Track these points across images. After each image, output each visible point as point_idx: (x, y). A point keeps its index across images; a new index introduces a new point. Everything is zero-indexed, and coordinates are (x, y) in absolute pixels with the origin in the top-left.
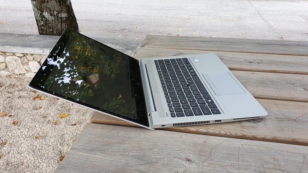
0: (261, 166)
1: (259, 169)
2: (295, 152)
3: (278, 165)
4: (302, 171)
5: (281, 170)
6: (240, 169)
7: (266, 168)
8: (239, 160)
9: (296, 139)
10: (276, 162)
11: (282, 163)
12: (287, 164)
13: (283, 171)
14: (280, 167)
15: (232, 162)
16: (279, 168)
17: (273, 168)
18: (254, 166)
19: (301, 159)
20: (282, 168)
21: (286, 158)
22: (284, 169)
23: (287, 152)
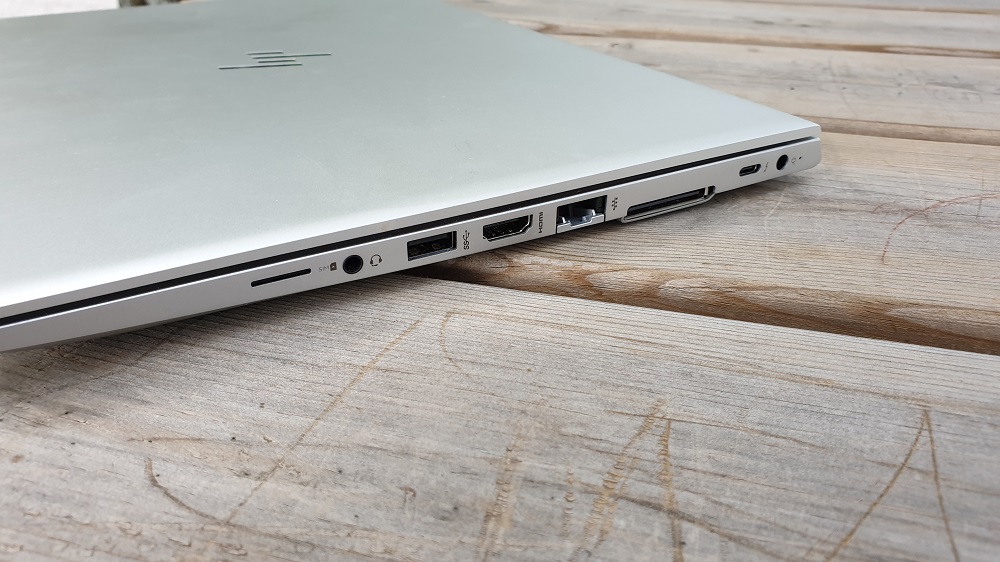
0: (492, 461)
1: (456, 481)
2: (849, 382)
3: (658, 468)
4: (870, 531)
5: (658, 508)
6: (278, 472)
7: (529, 481)
8: (333, 404)
9: (891, 305)
10: (650, 443)
11: (701, 452)
12: (749, 462)
13: (684, 517)
14: (665, 483)
15: (268, 415)
16: (654, 491)
17: (588, 490)
18: (433, 459)
19: (888, 437)
20: (681, 497)
21: (755, 415)
22: (700, 501)
23: (792, 378)
